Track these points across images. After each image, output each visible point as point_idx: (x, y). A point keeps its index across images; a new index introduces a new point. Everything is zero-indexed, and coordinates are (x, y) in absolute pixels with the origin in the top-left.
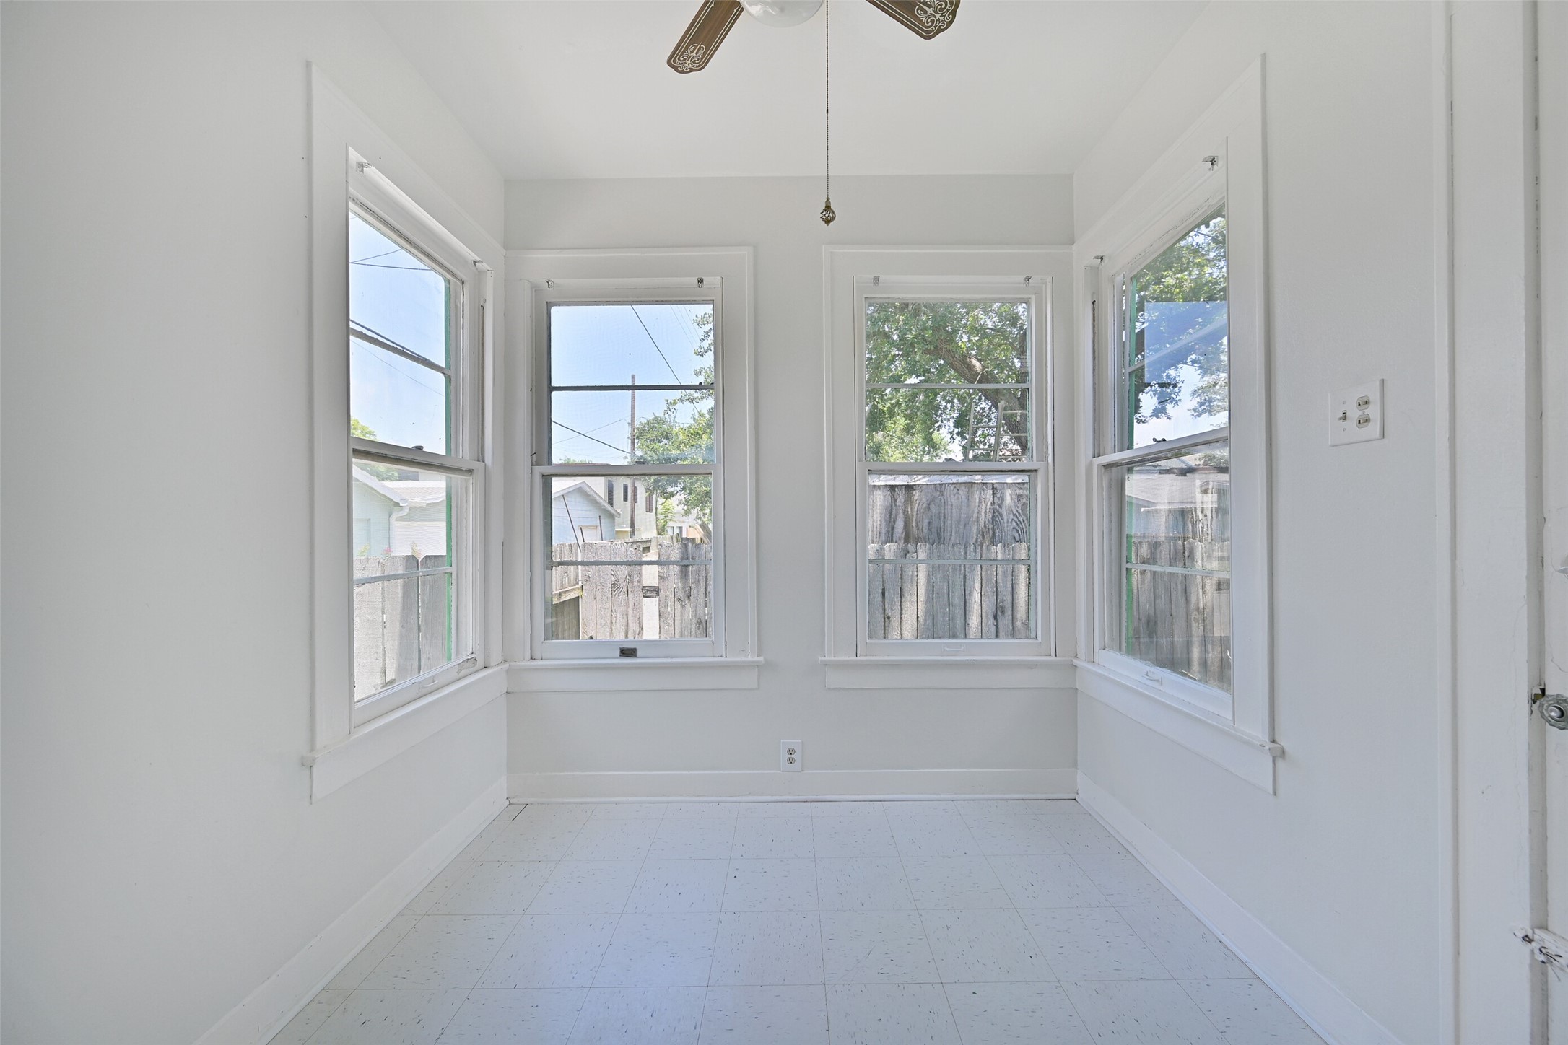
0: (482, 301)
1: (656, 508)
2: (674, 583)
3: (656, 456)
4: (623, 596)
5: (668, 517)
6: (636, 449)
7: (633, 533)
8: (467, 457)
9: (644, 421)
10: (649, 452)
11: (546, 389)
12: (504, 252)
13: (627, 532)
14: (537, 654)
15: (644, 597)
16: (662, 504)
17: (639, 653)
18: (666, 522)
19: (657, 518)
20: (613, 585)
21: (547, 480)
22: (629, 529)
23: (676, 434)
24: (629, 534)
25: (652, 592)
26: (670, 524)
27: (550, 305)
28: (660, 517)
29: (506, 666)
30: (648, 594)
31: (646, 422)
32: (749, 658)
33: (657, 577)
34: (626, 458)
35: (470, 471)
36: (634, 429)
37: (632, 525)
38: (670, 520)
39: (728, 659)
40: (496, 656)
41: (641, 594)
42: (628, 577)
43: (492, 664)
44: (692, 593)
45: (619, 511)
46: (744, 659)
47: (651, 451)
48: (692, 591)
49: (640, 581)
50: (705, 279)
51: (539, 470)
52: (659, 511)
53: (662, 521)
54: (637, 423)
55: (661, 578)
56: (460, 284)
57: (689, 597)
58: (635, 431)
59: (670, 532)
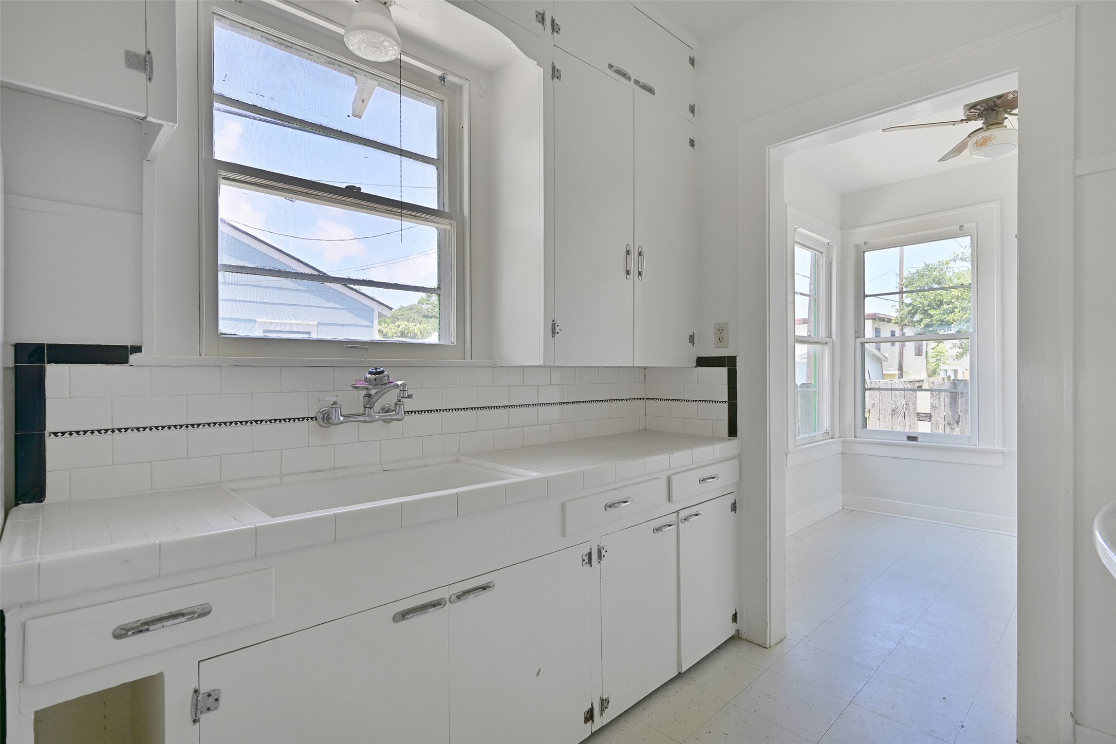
0: (831, 259)
1: (927, 352)
2: (944, 411)
3: (926, 303)
4: (901, 418)
5: (940, 360)
6: (904, 298)
7: (901, 376)
8: (824, 336)
9: (913, 271)
10: (918, 299)
11: (862, 297)
12: (840, 231)
13: (894, 375)
14: (858, 435)
15: (918, 420)
16: (933, 349)
17: (919, 440)
18: (938, 365)
19: (927, 361)
20: (893, 410)
21: (863, 344)
22: (897, 372)
23: (950, 279)
24: (897, 377)
25: (925, 417)
26: (942, 367)
27: (864, 252)
28: (931, 360)
29: (842, 439)
30: (922, 419)
31: (915, 271)
32: (996, 448)
33: (930, 407)
34: (894, 306)
35: (826, 343)
36: (902, 279)
37: (901, 368)
38: (942, 363)
39: (980, 447)
40: (837, 434)
41: (916, 418)
42: (905, 406)
43: (836, 437)
44: (960, 420)
45: (887, 355)
46: (991, 448)
47: (921, 298)
48: (961, 418)
49: (915, 409)
50: (965, 226)
51: (859, 340)
52: (930, 354)
53: (934, 364)
54: (905, 274)
55: (933, 407)
56: (821, 254)
57: (958, 423)
58: (904, 280)
59: (943, 375)
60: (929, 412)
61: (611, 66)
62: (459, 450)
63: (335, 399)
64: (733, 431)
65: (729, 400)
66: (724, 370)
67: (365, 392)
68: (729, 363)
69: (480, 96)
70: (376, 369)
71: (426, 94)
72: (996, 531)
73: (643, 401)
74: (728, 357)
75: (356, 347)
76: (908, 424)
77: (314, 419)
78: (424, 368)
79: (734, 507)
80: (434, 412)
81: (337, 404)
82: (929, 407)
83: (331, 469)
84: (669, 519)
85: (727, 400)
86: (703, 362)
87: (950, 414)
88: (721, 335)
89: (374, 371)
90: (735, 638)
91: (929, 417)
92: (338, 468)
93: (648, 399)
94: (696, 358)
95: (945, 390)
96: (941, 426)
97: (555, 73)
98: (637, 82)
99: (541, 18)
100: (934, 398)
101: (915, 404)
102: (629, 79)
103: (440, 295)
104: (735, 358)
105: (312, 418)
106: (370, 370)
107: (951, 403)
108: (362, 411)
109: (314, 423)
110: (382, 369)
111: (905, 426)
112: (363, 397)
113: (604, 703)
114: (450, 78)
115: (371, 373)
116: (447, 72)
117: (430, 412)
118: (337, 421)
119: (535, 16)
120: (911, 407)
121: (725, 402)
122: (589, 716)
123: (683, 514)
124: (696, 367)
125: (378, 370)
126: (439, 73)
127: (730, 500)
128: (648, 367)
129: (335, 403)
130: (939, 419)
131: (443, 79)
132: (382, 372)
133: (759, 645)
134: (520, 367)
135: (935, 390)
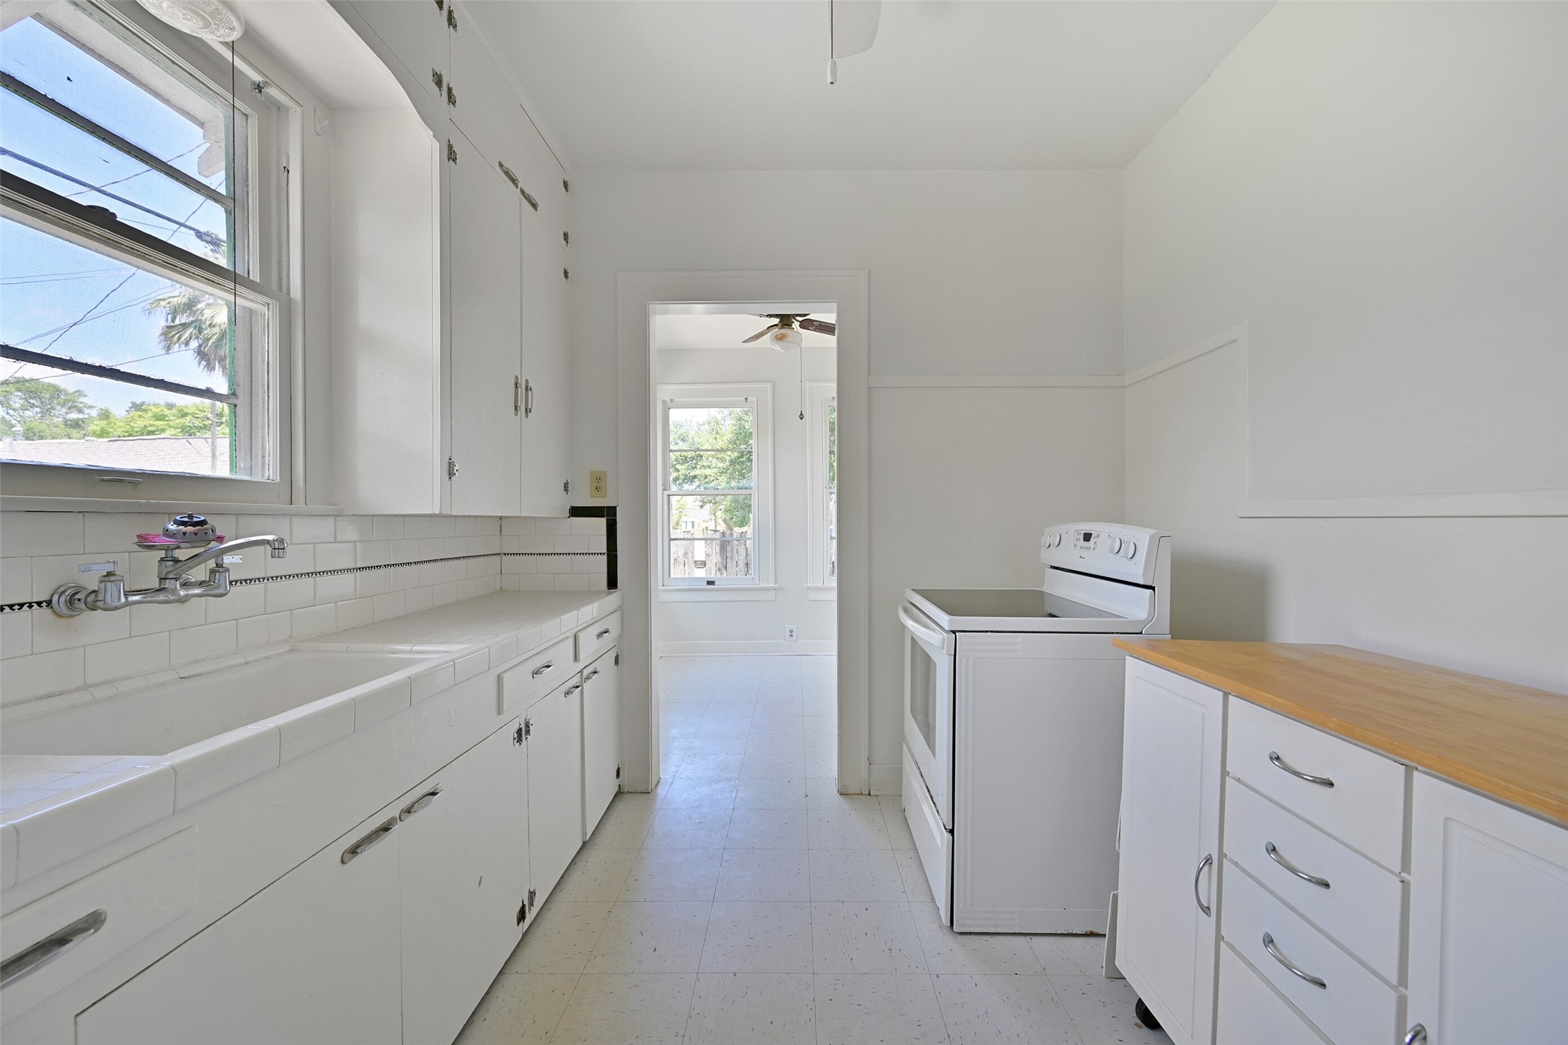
2: (715, 559)
4: (682, 567)
14: (666, 583)
15: (696, 568)
17: (716, 584)
21: (669, 497)
25: (701, 564)
30: (698, 566)
32: (771, 585)
39: (760, 586)
41: (694, 566)
42: (685, 554)
44: (728, 565)
46: (768, 586)
48: (728, 563)
49: (693, 557)
50: (749, 399)
51: (666, 493)
55: (707, 555)
57: (726, 568)
60: (704, 560)
61: (501, 165)
62: (291, 636)
63: (110, 568)
64: (612, 583)
65: (608, 551)
66: (602, 522)
67: (162, 554)
68: (609, 514)
69: (317, 133)
70: (190, 516)
71: (220, 96)
72: (771, 654)
73: (499, 557)
74: (607, 507)
75: (123, 481)
76: (687, 572)
77: (44, 604)
78: (238, 516)
79: (617, 662)
80: (255, 581)
81: (115, 575)
82: (704, 555)
83: (77, 689)
84: (575, 681)
85: (605, 551)
86: (576, 512)
87: (720, 560)
88: (598, 483)
89: (186, 519)
90: (619, 793)
91: (704, 563)
92: (91, 686)
93: (505, 554)
94: (569, 507)
95: (716, 539)
96: (714, 572)
97: (451, 155)
98: (522, 192)
99: (438, 80)
100: (708, 547)
101: (693, 553)
102: (517, 186)
103: (235, 406)
104: (615, 508)
105: (39, 604)
106: (178, 518)
107: (721, 551)
108: (156, 585)
109: (45, 611)
110: (203, 518)
111: (685, 574)
112: (157, 564)
113: (532, 895)
114: (272, 91)
115: (176, 522)
116: (269, 81)
117: (248, 582)
118: (116, 604)
119: (432, 75)
120: (690, 555)
121: (604, 554)
122: (522, 916)
123: (586, 672)
124: (569, 517)
125: (195, 519)
126: (257, 78)
127: (612, 655)
128: (505, 517)
129: (110, 574)
130: (712, 565)
131: (259, 88)
132: (202, 523)
133: (641, 792)
134: (369, 515)
135: (709, 539)
